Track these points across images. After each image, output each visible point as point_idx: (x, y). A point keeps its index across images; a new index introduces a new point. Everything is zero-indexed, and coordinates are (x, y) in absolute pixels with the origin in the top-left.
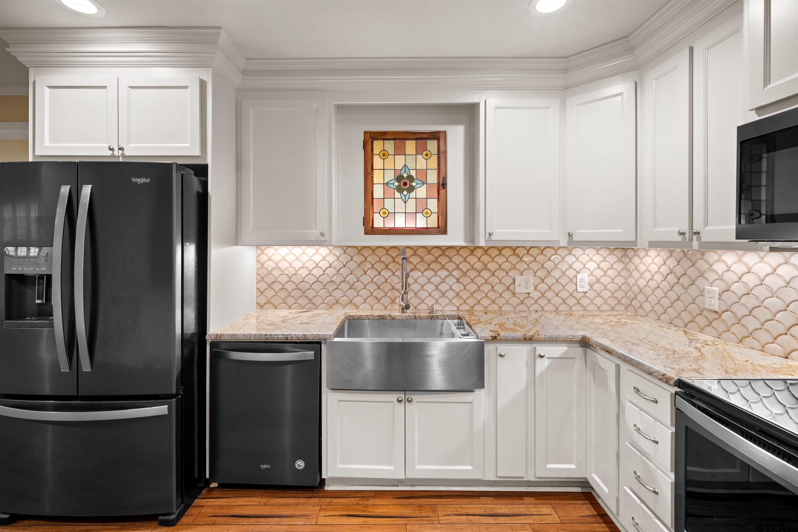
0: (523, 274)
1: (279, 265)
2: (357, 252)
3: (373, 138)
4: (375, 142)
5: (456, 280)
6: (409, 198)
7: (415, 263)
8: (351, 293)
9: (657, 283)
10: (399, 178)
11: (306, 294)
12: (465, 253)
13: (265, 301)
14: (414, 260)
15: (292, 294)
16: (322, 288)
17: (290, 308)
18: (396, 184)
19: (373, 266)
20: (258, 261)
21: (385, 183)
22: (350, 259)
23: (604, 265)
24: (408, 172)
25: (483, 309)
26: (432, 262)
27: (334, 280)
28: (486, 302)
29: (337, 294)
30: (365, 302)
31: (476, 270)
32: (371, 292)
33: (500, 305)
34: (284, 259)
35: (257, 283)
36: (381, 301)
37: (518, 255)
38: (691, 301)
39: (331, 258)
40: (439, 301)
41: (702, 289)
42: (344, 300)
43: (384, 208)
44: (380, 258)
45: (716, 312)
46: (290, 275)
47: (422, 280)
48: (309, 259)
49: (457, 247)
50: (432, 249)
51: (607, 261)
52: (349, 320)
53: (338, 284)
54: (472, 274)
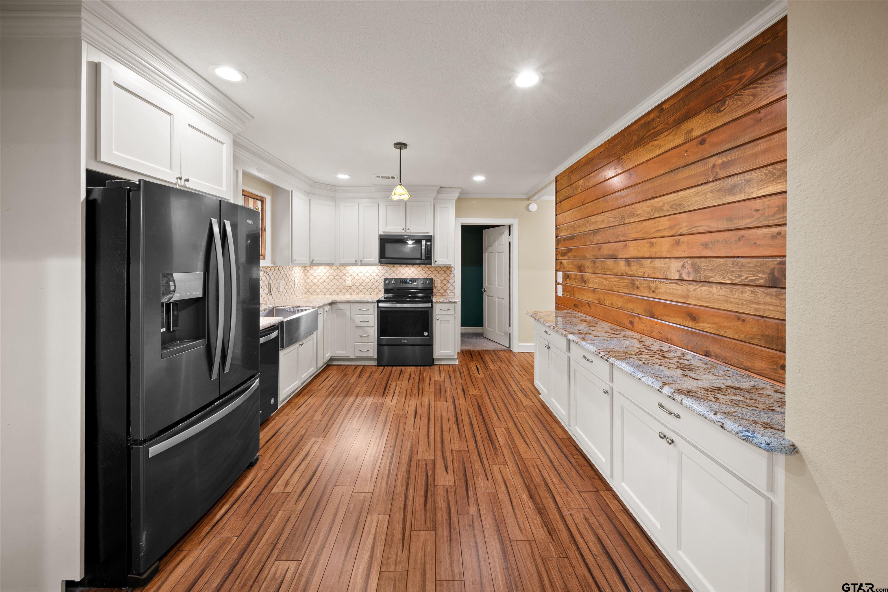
9: (324, 280)
38: (340, 284)
41: (344, 280)
45: (350, 286)
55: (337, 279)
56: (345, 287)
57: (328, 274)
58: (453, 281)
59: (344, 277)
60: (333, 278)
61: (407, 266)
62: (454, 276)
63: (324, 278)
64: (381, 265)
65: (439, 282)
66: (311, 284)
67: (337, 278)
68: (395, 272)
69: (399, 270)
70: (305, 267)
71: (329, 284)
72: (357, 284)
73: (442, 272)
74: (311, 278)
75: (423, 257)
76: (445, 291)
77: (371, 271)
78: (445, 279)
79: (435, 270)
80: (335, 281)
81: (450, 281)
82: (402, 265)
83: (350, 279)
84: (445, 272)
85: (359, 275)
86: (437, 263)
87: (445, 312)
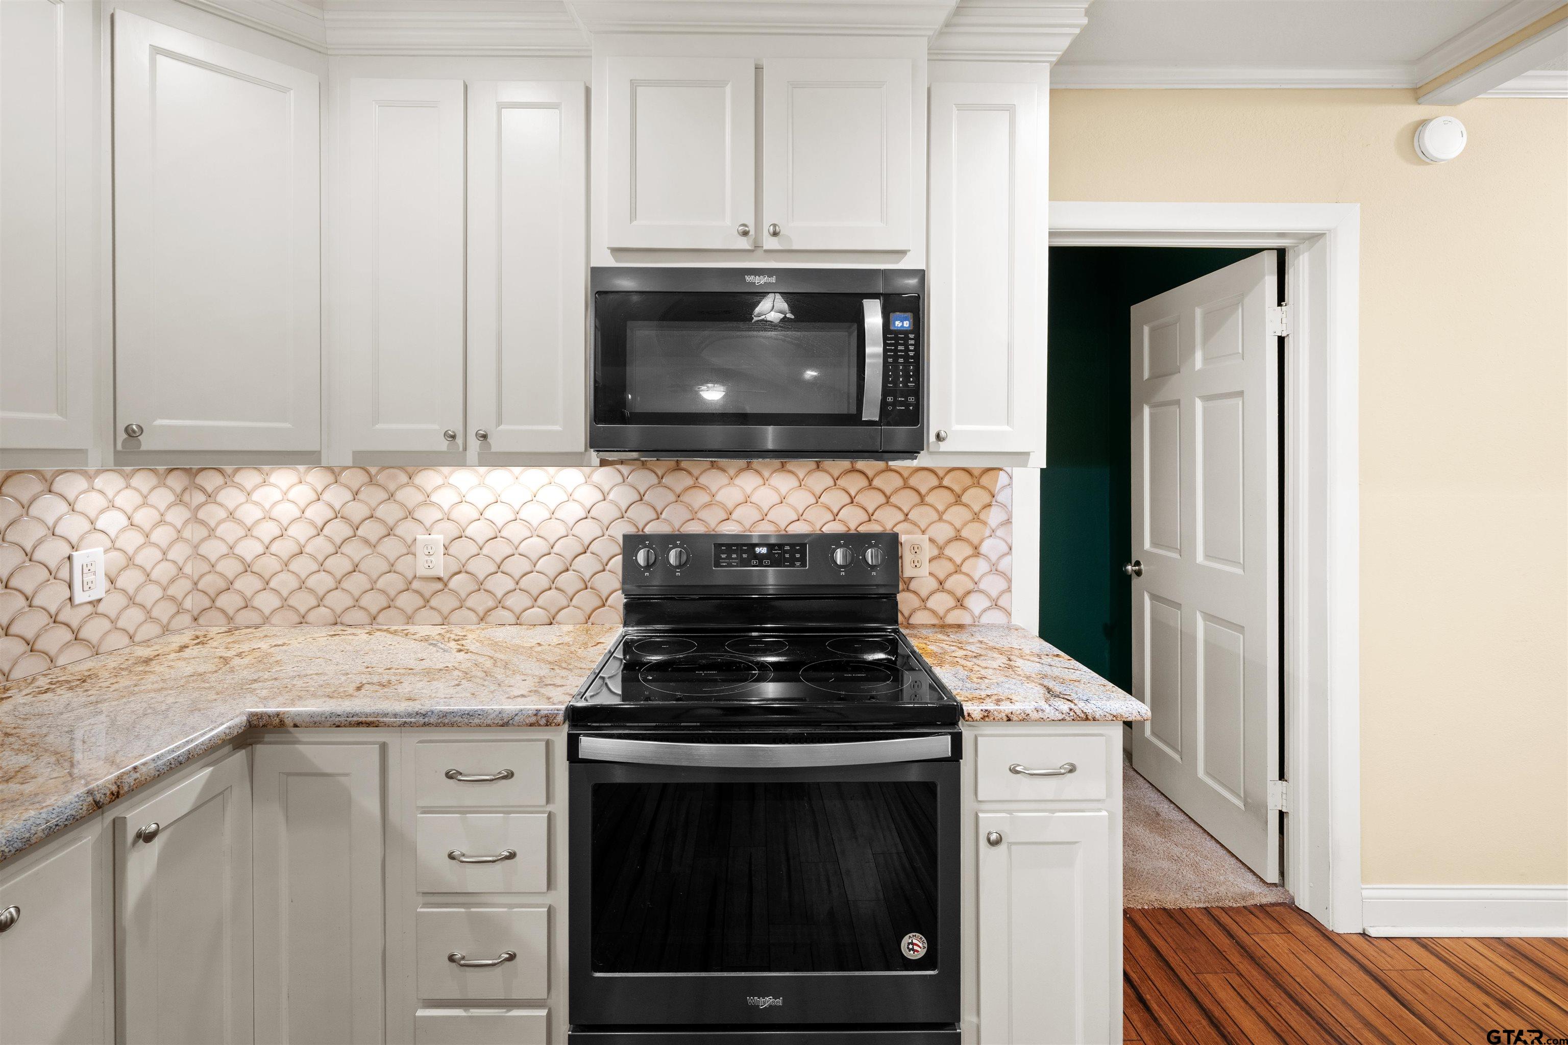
9: (298, 543)
23: (144, 517)
38: (387, 568)
41: (409, 541)
45: (439, 579)
51: (152, 506)
55: (366, 541)
56: (416, 585)
57: (318, 513)
58: (1005, 549)
59: (406, 529)
60: (348, 532)
61: (748, 467)
62: (1008, 522)
63: (300, 532)
64: (603, 463)
65: (928, 551)
66: (229, 568)
67: (370, 530)
68: (686, 498)
69: (704, 488)
70: (192, 473)
71: (329, 564)
72: (481, 567)
73: (939, 499)
74: (229, 531)
75: (871, 412)
76: (960, 603)
77: (551, 497)
78: (958, 538)
79: (906, 486)
80: (354, 550)
81: (984, 549)
82: (723, 462)
83: (438, 539)
84: (958, 500)
85: (488, 514)
86: (943, 446)
87: (1048, 787)
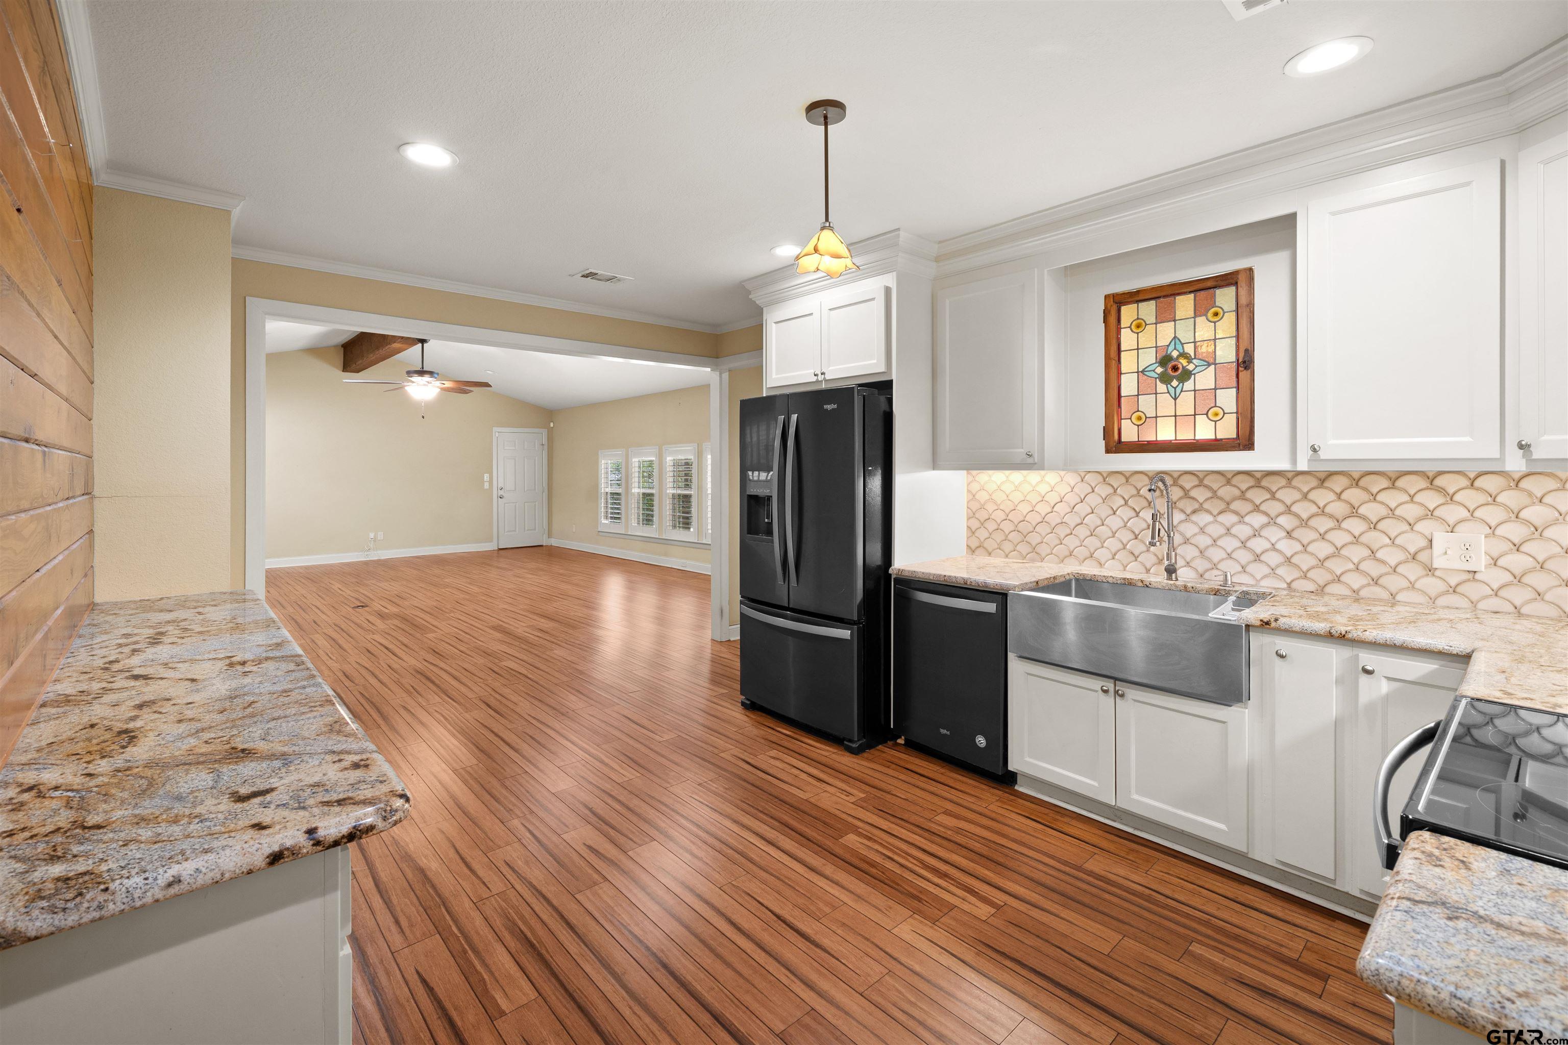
0: (1454, 530)
1: (994, 497)
2: (1102, 480)
3: (1120, 303)
4: (1123, 309)
5: (1285, 534)
6: (1182, 391)
7: (1201, 500)
8: (1092, 542)
10: (1165, 360)
11: (1027, 539)
12: (1304, 484)
13: (977, 544)
14: (1200, 494)
15: (1010, 537)
16: (1050, 531)
17: (1007, 556)
18: (1159, 370)
19: (1126, 502)
20: (969, 491)
21: (1140, 370)
22: (1090, 490)
24: (1179, 347)
25: (1347, 592)
26: (1235, 499)
27: (1067, 522)
28: (1355, 581)
29: (1072, 542)
30: (1113, 558)
31: (1331, 516)
32: (1123, 544)
33: (1394, 591)
34: (999, 488)
35: (969, 519)
36: (1139, 559)
37: (1442, 490)
39: (1063, 489)
40: (1248, 569)
42: (1081, 552)
43: (1138, 411)
44: (1139, 491)
46: (1007, 511)
47: (1215, 530)
48: (1031, 489)
49: (1287, 474)
50: (1233, 477)
52: (1077, 580)
53: (1072, 528)
54: (1323, 524)
